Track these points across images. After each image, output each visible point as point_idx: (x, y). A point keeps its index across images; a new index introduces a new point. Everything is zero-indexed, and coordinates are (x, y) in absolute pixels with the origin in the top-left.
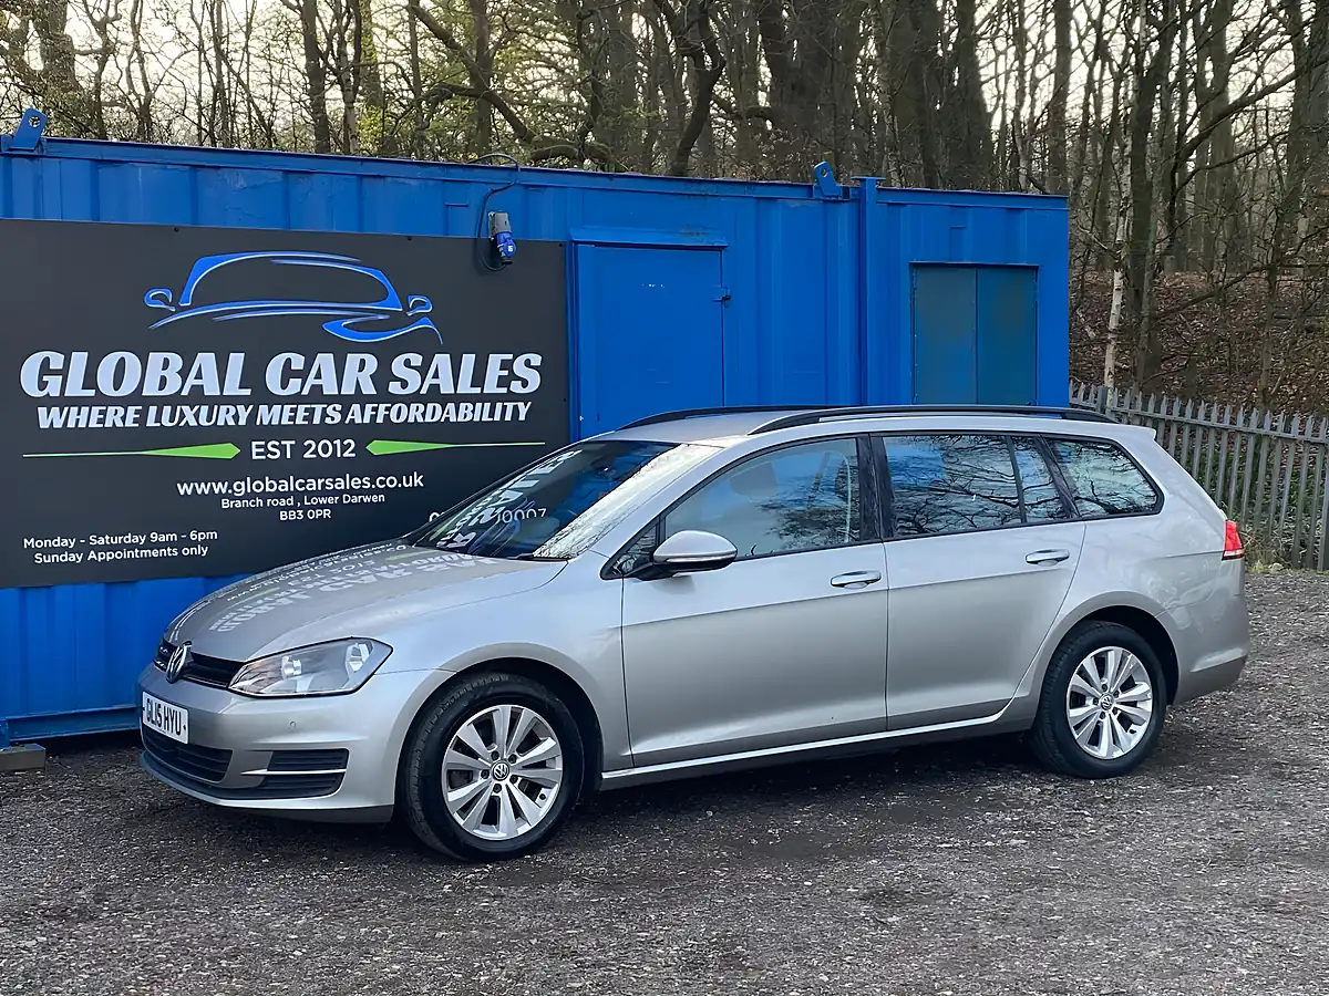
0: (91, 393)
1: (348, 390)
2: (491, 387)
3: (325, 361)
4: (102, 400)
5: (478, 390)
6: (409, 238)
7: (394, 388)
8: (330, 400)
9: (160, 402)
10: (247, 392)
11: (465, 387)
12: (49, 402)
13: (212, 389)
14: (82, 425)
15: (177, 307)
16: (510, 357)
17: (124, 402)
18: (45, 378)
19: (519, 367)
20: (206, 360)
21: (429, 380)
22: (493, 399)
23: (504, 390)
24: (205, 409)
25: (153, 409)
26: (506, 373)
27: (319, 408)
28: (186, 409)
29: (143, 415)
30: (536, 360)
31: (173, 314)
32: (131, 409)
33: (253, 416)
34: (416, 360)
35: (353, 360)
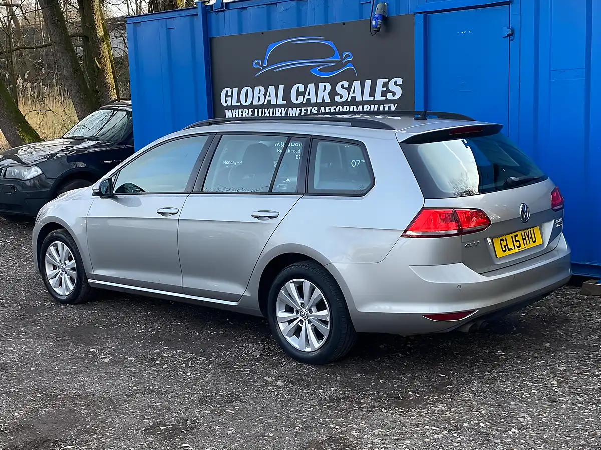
0: (239, 104)
1: (320, 101)
2: (378, 97)
3: (311, 87)
4: (242, 107)
5: (372, 99)
6: (344, 24)
7: (337, 99)
8: (313, 105)
9: (258, 107)
10: (285, 102)
11: (366, 98)
12: (228, 108)
13: (274, 102)
14: (237, 116)
15: (263, 67)
16: (387, 80)
17: (248, 108)
18: (227, 99)
19: (391, 86)
20: (272, 89)
21: (351, 95)
22: (379, 103)
23: (384, 98)
24: (272, 110)
25: (256, 110)
26: (385, 89)
27: (309, 109)
28: (266, 110)
29: (253, 112)
30: (400, 81)
31: (261, 70)
32: (250, 110)
33: (287, 113)
34: (346, 84)
35: (321, 86)
